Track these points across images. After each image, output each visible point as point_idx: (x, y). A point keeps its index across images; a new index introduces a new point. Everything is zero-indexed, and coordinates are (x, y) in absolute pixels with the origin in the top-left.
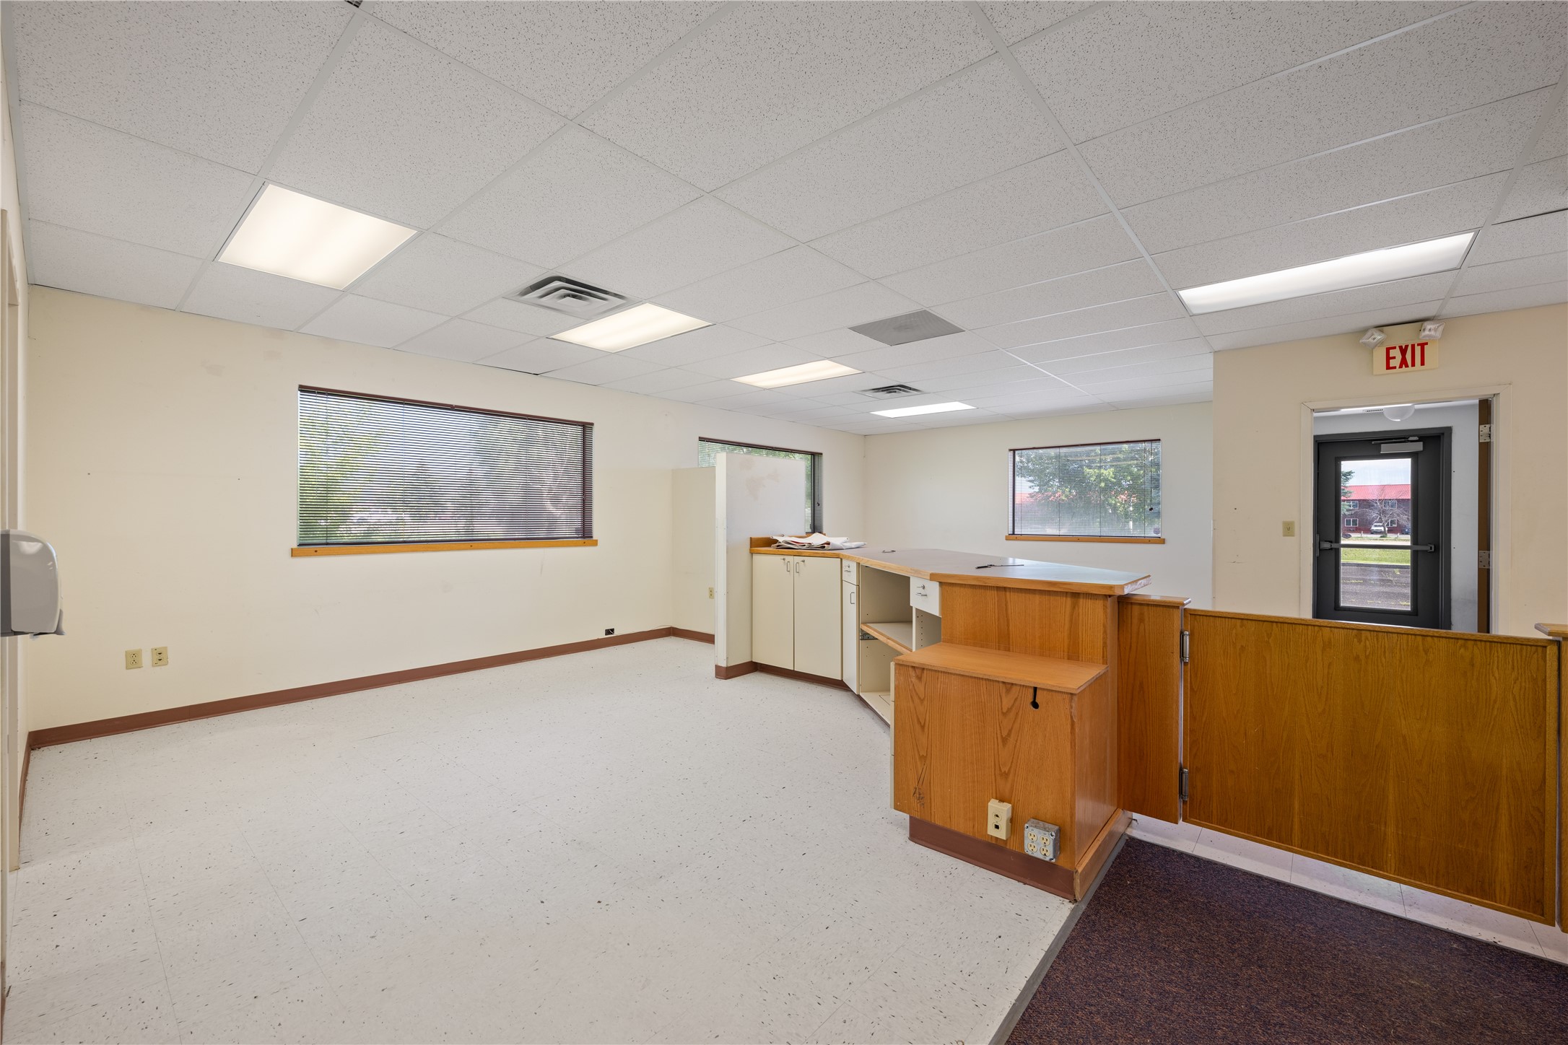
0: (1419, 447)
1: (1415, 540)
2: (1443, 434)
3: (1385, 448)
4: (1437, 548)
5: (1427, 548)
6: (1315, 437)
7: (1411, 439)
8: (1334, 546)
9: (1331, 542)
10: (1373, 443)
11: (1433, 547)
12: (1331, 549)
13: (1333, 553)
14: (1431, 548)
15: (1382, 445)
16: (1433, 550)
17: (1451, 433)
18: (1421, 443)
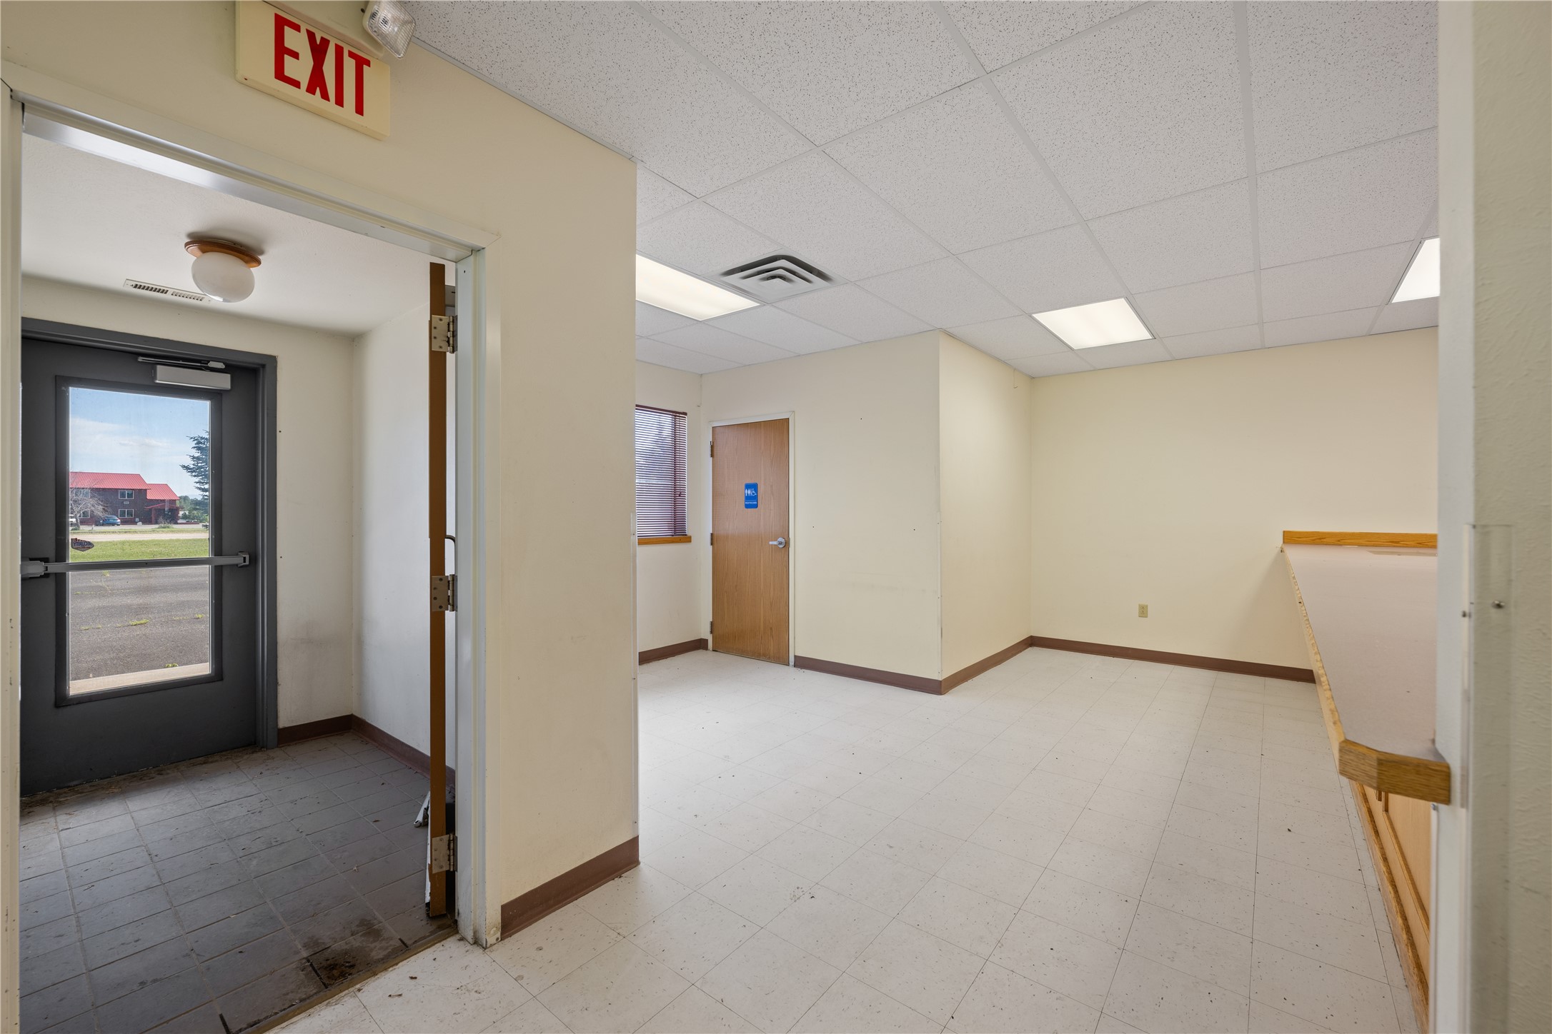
0: (224, 381)
1: (218, 548)
2: (263, 366)
3: (164, 374)
4: (254, 560)
5: (238, 560)
6: (25, 320)
7: (212, 364)
8: (54, 568)
9: (46, 560)
10: (140, 359)
11: (247, 557)
12: (46, 575)
13: (50, 584)
14: (245, 558)
15: (159, 368)
16: (247, 563)
17: (275, 368)
18: (228, 376)
